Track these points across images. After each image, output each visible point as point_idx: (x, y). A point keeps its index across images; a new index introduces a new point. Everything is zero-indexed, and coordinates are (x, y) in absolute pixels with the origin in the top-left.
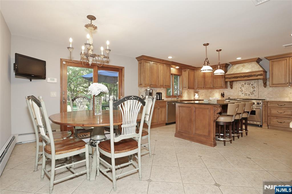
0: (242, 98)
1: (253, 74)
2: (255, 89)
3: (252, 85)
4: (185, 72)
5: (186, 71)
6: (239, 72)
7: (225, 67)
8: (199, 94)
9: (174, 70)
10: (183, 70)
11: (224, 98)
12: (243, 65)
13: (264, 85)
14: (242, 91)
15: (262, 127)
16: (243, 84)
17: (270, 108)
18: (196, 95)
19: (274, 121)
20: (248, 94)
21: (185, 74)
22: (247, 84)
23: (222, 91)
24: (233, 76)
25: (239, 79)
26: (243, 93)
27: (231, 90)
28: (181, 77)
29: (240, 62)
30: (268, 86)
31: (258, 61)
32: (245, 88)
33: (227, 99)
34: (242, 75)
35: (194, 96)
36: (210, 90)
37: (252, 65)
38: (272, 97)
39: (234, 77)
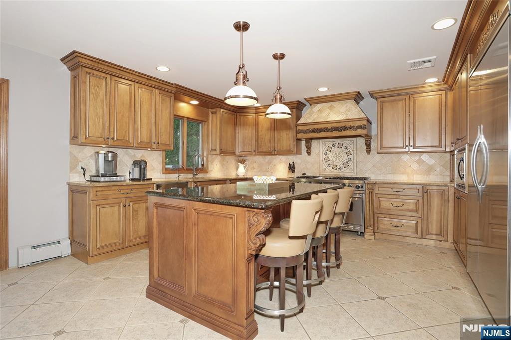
0: (327, 174)
1: (348, 125)
2: (351, 157)
3: (346, 148)
4: (214, 115)
5: (215, 112)
6: (323, 121)
7: (297, 107)
8: (246, 164)
9: (186, 108)
10: (210, 110)
11: (295, 175)
12: (331, 106)
13: (367, 148)
14: (328, 160)
15: (364, 236)
16: (331, 145)
17: (379, 196)
18: (241, 166)
19: (386, 222)
20: (338, 167)
21: (214, 120)
22: (336, 146)
23: (291, 159)
24: (312, 127)
25: (323, 134)
26: (329, 165)
27: (308, 158)
28: (206, 126)
29: (325, 100)
30: (373, 152)
31: (358, 98)
32: (334, 155)
33: (299, 176)
34: (329, 126)
35: (237, 168)
36: (268, 157)
37: (346, 106)
38: (379, 173)
39: (314, 131)
